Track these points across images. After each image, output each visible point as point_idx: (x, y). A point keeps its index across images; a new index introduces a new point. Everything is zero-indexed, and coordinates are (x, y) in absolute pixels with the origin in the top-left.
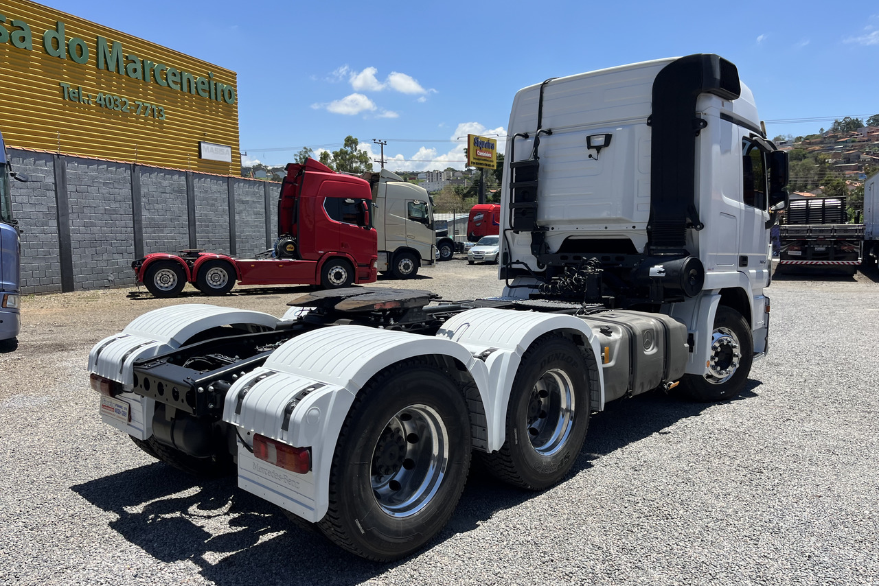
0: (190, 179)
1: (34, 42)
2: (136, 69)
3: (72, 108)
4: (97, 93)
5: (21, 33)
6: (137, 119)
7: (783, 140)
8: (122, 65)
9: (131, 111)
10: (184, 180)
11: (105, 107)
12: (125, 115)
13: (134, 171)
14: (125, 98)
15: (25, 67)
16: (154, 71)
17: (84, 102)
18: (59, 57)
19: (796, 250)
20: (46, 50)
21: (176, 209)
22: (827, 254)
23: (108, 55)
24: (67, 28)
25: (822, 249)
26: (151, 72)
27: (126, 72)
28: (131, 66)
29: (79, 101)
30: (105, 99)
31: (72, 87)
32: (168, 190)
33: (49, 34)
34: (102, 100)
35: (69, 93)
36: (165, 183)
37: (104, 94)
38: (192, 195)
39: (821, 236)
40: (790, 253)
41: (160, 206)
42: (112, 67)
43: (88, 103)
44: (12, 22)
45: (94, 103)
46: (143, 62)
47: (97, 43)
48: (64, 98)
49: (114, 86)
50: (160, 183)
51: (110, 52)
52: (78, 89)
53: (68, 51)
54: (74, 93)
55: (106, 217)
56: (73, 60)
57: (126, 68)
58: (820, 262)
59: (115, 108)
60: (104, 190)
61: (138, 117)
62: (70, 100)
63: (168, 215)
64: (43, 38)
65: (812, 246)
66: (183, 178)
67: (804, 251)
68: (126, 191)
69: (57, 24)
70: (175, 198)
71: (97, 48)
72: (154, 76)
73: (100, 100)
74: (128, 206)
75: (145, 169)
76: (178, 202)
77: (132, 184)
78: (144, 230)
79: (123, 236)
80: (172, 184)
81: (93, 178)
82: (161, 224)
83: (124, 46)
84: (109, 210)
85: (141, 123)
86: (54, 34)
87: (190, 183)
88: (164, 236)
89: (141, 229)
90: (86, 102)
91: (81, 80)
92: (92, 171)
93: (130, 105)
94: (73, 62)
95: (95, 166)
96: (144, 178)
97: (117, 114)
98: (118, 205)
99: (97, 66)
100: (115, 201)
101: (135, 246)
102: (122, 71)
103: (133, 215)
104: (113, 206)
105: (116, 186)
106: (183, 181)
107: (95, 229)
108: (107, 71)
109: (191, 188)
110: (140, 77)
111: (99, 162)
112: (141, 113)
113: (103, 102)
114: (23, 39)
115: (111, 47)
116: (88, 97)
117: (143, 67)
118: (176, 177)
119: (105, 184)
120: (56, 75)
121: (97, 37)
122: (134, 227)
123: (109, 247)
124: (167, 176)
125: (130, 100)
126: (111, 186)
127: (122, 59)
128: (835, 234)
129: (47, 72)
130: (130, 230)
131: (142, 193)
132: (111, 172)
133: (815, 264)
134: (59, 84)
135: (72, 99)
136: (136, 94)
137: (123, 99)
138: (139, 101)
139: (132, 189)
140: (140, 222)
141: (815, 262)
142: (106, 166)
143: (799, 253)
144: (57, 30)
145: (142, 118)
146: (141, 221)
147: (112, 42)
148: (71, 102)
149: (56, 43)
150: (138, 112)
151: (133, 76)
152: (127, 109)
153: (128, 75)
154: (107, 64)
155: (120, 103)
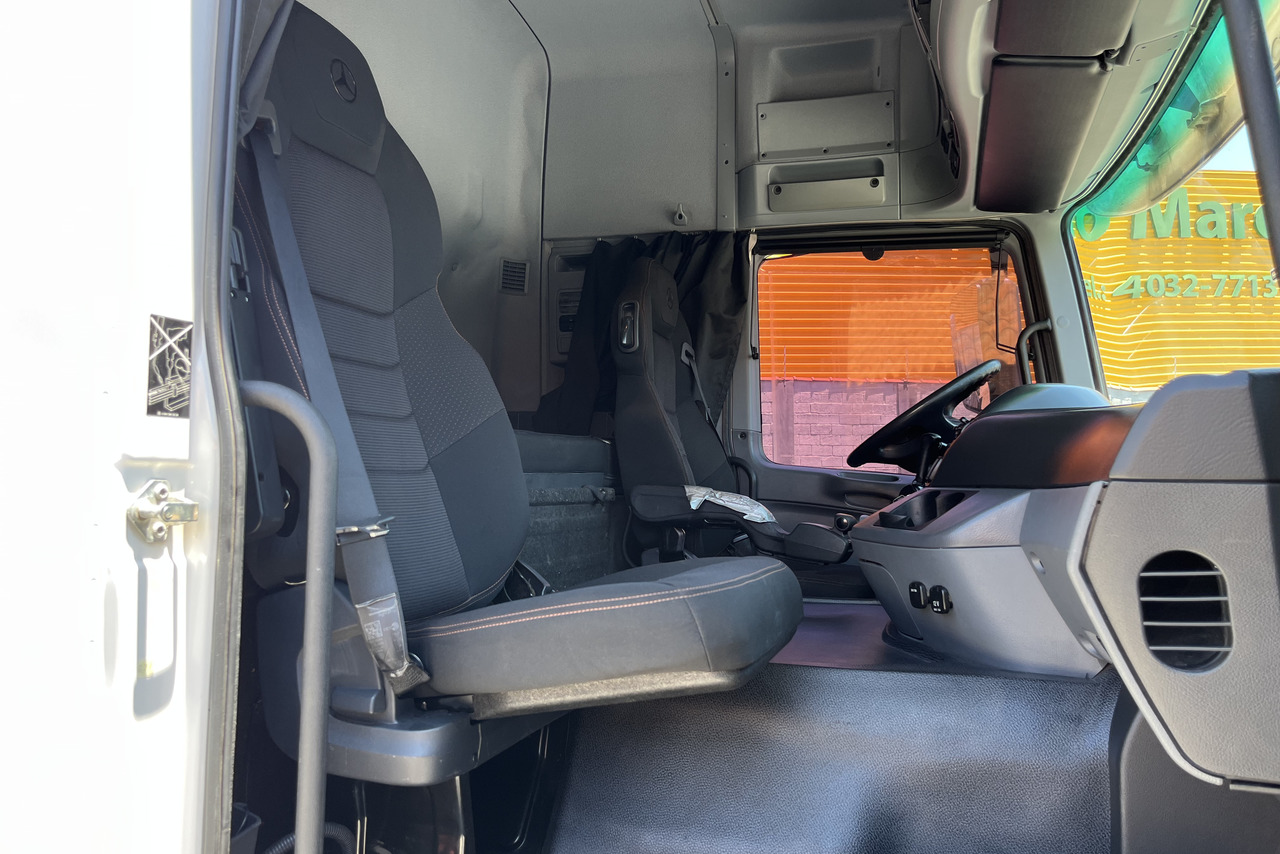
2: (1215, 222)
6: (1216, 303)
8: (1187, 221)
11: (1143, 298)
12: (1188, 301)
14: (1190, 274)
26: (1247, 220)
27: (1196, 230)
28: (1205, 220)
30: (1145, 284)
34: (1139, 286)
37: (1145, 275)
42: (1165, 228)
46: (1230, 208)
49: (1169, 258)
57: (1195, 224)
61: (1216, 301)
83: (1191, 190)
85: (1224, 309)
93: (1201, 283)
97: (1170, 304)
99: (1131, 235)
102: (1187, 231)
108: (1155, 240)
110: (1223, 230)
113: (1140, 290)
117: (1231, 216)
125: (1199, 275)
127: (1187, 214)
136: (1216, 263)
137: (1186, 277)
145: (1227, 301)
150: (1236, 293)
151: (1208, 235)
152: (1195, 291)
153: (1199, 235)
154: (1152, 226)
155: (1179, 284)
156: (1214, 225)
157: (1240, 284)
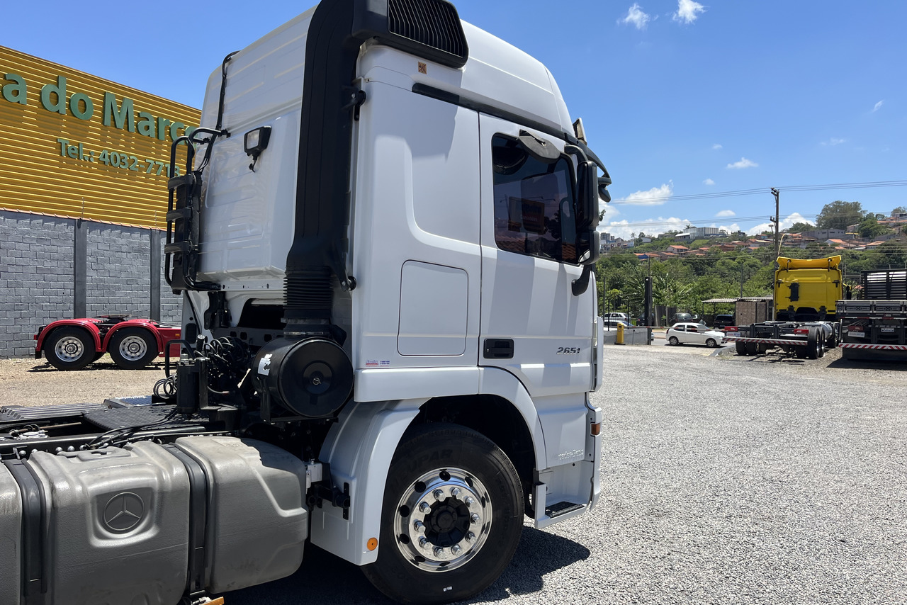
0: (156, 238)
1: (29, 96)
2: (148, 127)
3: (70, 165)
4: (101, 150)
5: (15, 87)
6: (147, 177)
7: (904, 211)
8: (132, 122)
9: (141, 170)
10: (148, 238)
11: (108, 165)
12: (132, 173)
13: (79, 227)
14: (134, 156)
15: (18, 122)
16: (170, 129)
17: (84, 159)
18: (58, 112)
19: (859, 331)
20: (43, 105)
21: (134, 270)
22: (897, 337)
23: (116, 112)
24: (68, 82)
25: (890, 330)
26: (166, 129)
27: (137, 129)
28: (142, 124)
29: (79, 159)
30: (109, 156)
31: (71, 143)
32: (125, 248)
33: (47, 89)
34: (106, 157)
35: (67, 149)
36: (121, 241)
37: (109, 150)
38: (156, 255)
39: (888, 313)
40: (851, 334)
41: (113, 266)
42: (120, 123)
43: (89, 160)
44: (5, 75)
45: (95, 160)
46: (157, 119)
47: (104, 99)
48: (61, 155)
49: (122, 143)
50: (114, 241)
51: (119, 109)
52: (79, 146)
53: (69, 106)
54: (73, 149)
55: (37, 277)
56: (74, 116)
57: (137, 125)
58: (887, 347)
59: (121, 166)
60: (37, 247)
61: (147, 176)
62: (68, 155)
63: (123, 276)
64: (40, 93)
65: (877, 326)
66: (147, 236)
67: (868, 332)
68: (68, 249)
69: (57, 79)
70: (134, 258)
71: (104, 104)
72: (170, 134)
73: (104, 157)
74: (68, 265)
75: (94, 226)
76: (138, 263)
77: (75, 241)
78: (88, 292)
79: (59, 299)
80: (131, 243)
81: (23, 233)
82: (112, 287)
83: (135, 103)
84: (40, 269)
85: (151, 182)
86: (53, 88)
87: (156, 243)
88: (115, 300)
89: (84, 291)
90: (87, 159)
91: (83, 136)
92: (23, 225)
93: (139, 163)
94: (74, 118)
95: (28, 221)
96: (92, 236)
97: (122, 173)
98: (55, 264)
99: (103, 123)
100: (51, 259)
101: (74, 310)
102: (132, 127)
103: (75, 275)
104: (48, 264)
105: (54, 242)
106: (146, 239)
107: (21, 291)
108: (114, 128)
109: (156, 247)
110: (153, 134)
111: (33, 217)
112: (152, 172)
113: (107, 159)
114: (16, 93)
115: (121, 104)
116: (90, 154)
117: (157, 125)
118: (137, 235)
119: (39, 240)
120: (55, 131)
121: (105, 93)
122: (75, 289)
123: (38, 311)
124: (124, 234)
125: (139, 158)
126: (47, 243)
127: (133, 117)
128: (875, 312)
129: (42, 127)
130: (70, 291)
131: (89, 251)
132: (49, 228)
133: (882, 349)
134: (57, 140)
135: (71, 156)
136: (148, 152)
137: (131, 157)
138: (150, 160)
139: (75, 247)
140: (83, 283)
141: (881, 346)
142: (41, 221)
143: (862, 335)
144: (57, 85)
145: (153, 177)
146: (85, 282)
147: (122, 99)
148: (69, 159)
149: (56, 98)
150: (148, 171)
151: (145, 133)
152: (136, 167)
153: (139, 133)
154: (114, 120)
155: (128, 161)
156: (148, 128)
157: (161, 168)
